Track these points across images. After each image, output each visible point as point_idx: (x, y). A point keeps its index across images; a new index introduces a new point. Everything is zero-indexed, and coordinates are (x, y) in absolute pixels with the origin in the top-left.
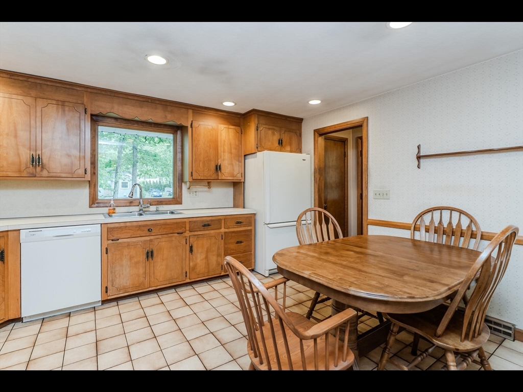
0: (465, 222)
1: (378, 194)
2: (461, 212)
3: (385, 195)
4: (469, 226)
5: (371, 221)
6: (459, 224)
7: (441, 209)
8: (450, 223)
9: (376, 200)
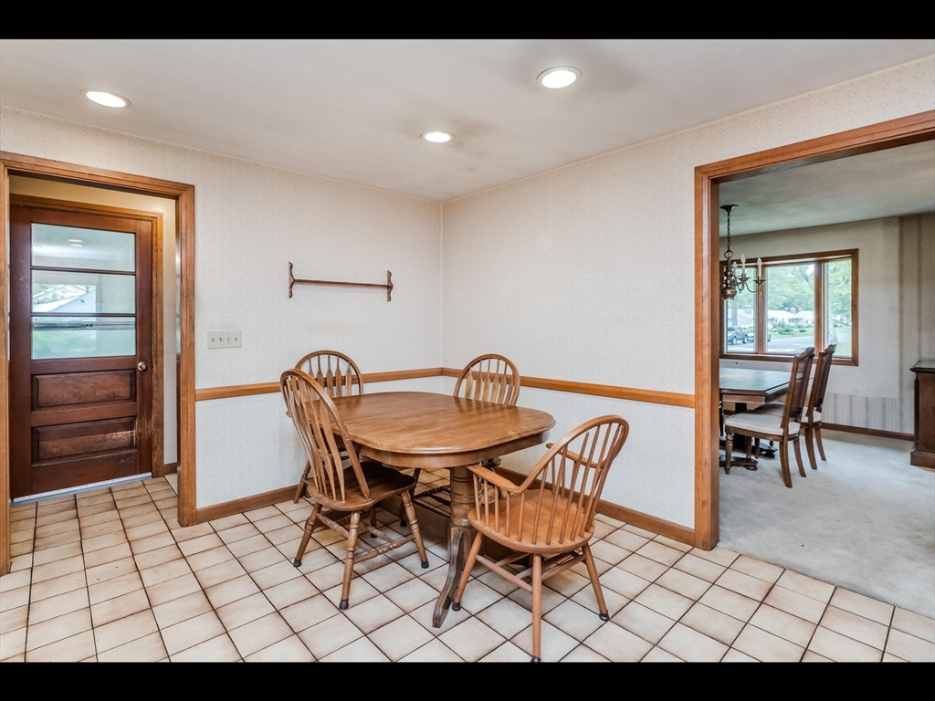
0: (344, 367)
1: (217, 340)
2: (340, 356)
3: (232, 340)
4: (349, 371)
5: (202, 392)
6: (338, 371)
7: (318, 354)
8: (330, 371)
9: (214, 350)
